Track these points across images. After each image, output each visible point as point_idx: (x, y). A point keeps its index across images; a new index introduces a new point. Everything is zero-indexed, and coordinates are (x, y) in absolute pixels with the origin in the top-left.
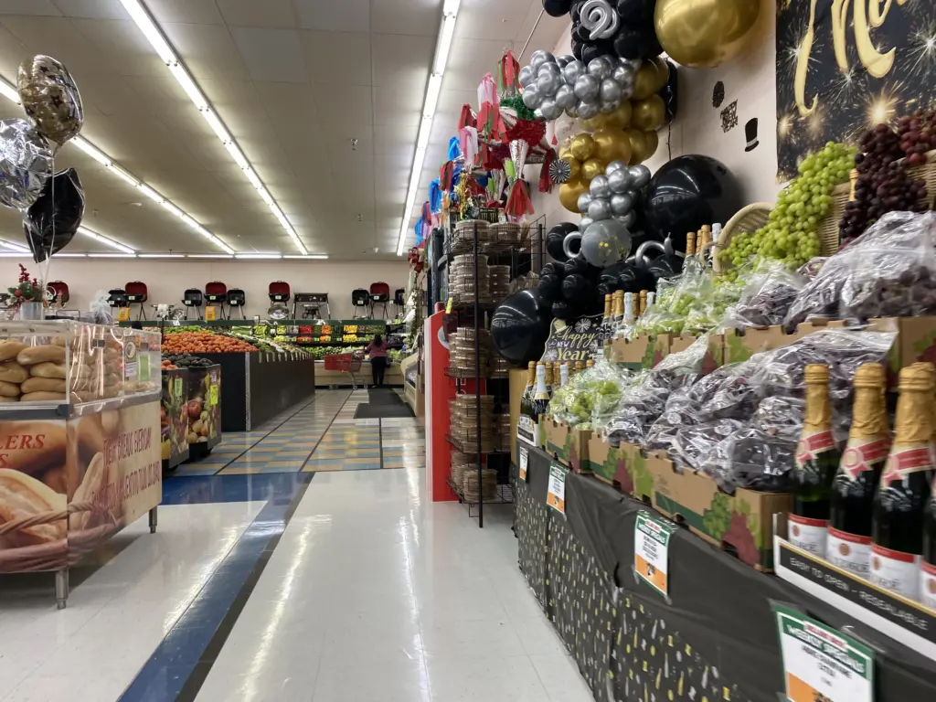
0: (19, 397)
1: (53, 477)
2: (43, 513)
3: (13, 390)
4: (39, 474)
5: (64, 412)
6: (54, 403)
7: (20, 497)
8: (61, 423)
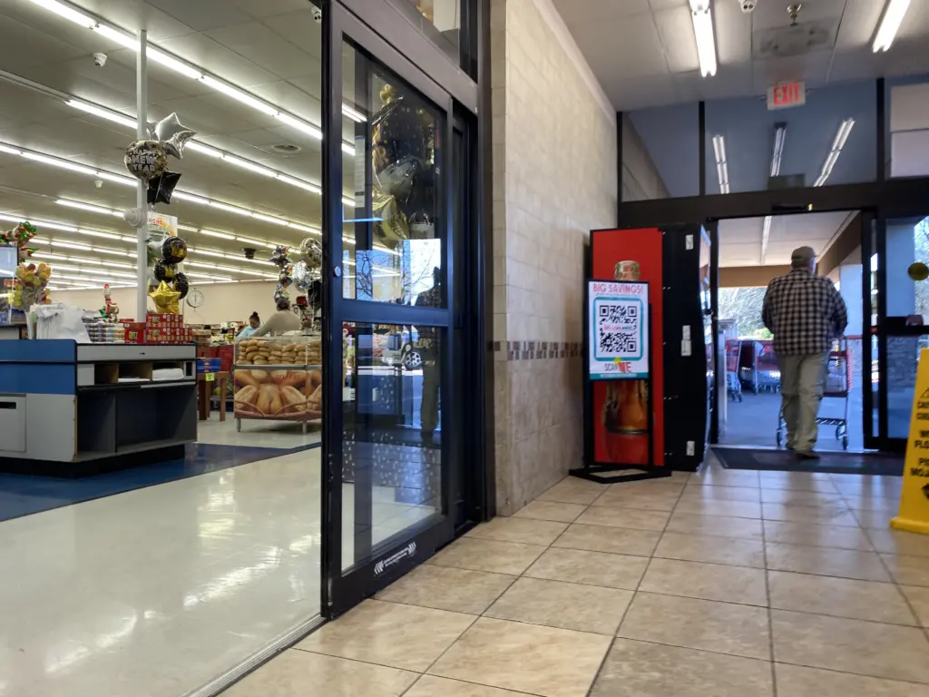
0: (294, 362)
1: (302, 389)
2: (299, 402)
3: (291, 360)
4: (298, 389)
5: (305, 368)
6: (302, 364)
7: (293, 396)
8: (304, 371)
